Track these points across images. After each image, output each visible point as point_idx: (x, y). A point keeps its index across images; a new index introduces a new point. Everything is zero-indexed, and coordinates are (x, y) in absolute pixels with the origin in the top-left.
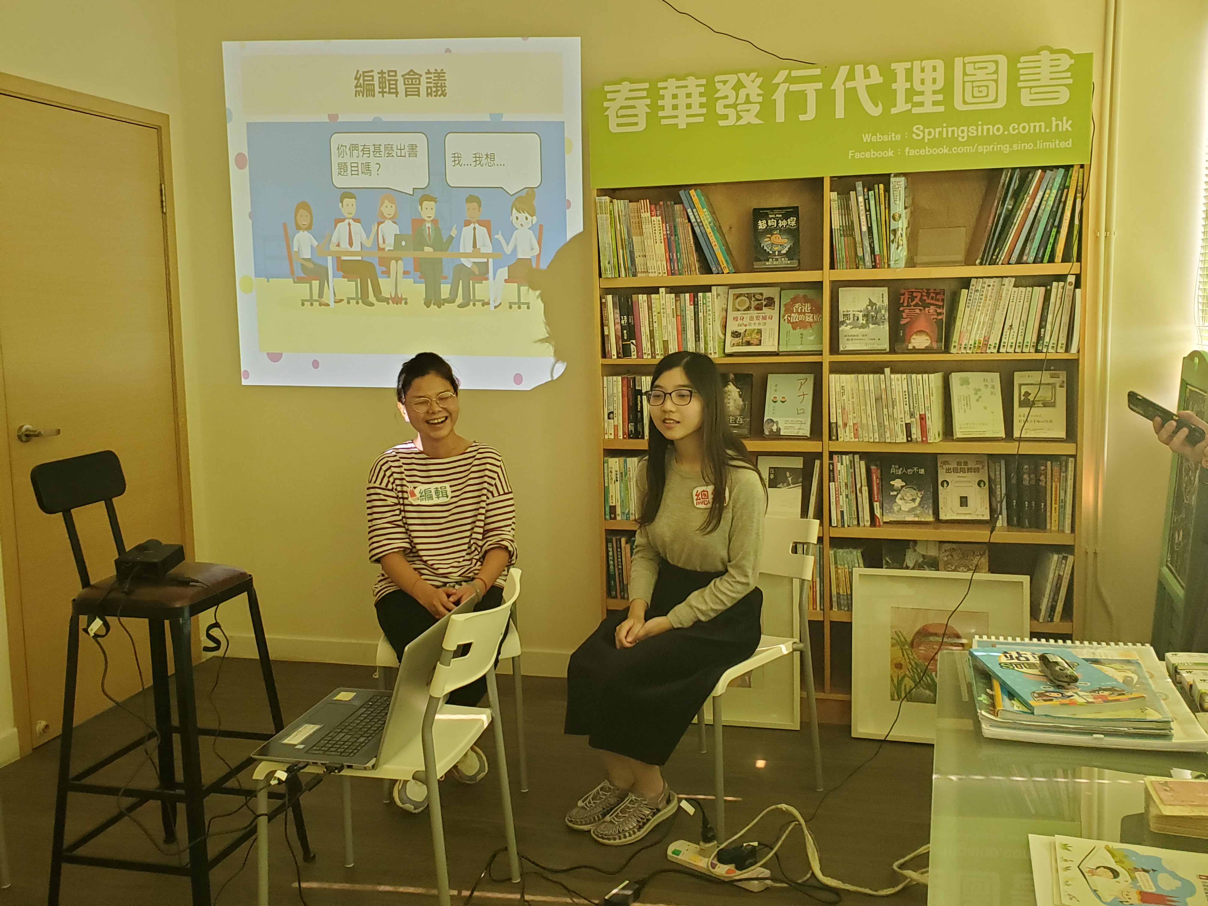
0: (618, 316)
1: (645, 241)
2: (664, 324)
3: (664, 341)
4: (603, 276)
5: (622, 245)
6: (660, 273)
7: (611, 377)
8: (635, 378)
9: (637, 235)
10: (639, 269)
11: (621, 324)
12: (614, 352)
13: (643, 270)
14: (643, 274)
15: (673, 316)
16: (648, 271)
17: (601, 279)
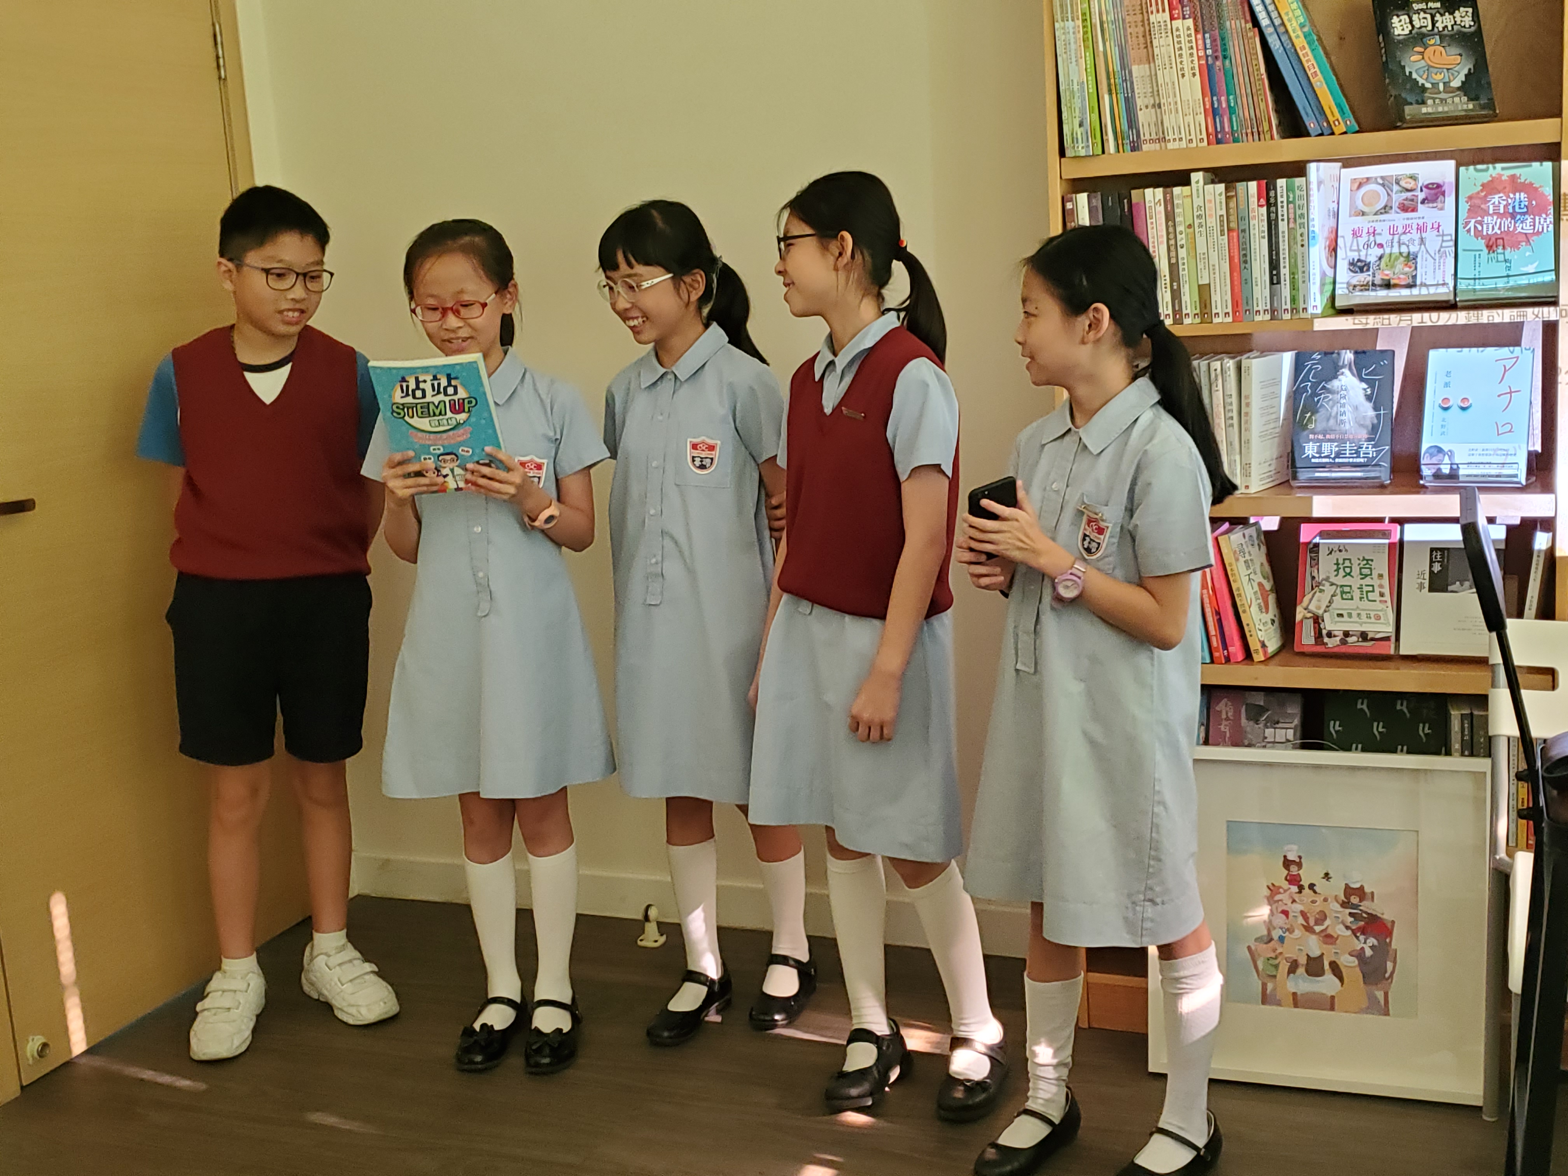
1: (1159, 73)
2: (1201, 248)
4: (1069, 153)
5: (1109, 85)
6: (1191, 141)
9: (1140, 63)
10: (1146, 132)
13: (1154, 136)
14: (1153, 145)
15: (1222, 231)
16: (1165, 138)
17: (1063, 160)
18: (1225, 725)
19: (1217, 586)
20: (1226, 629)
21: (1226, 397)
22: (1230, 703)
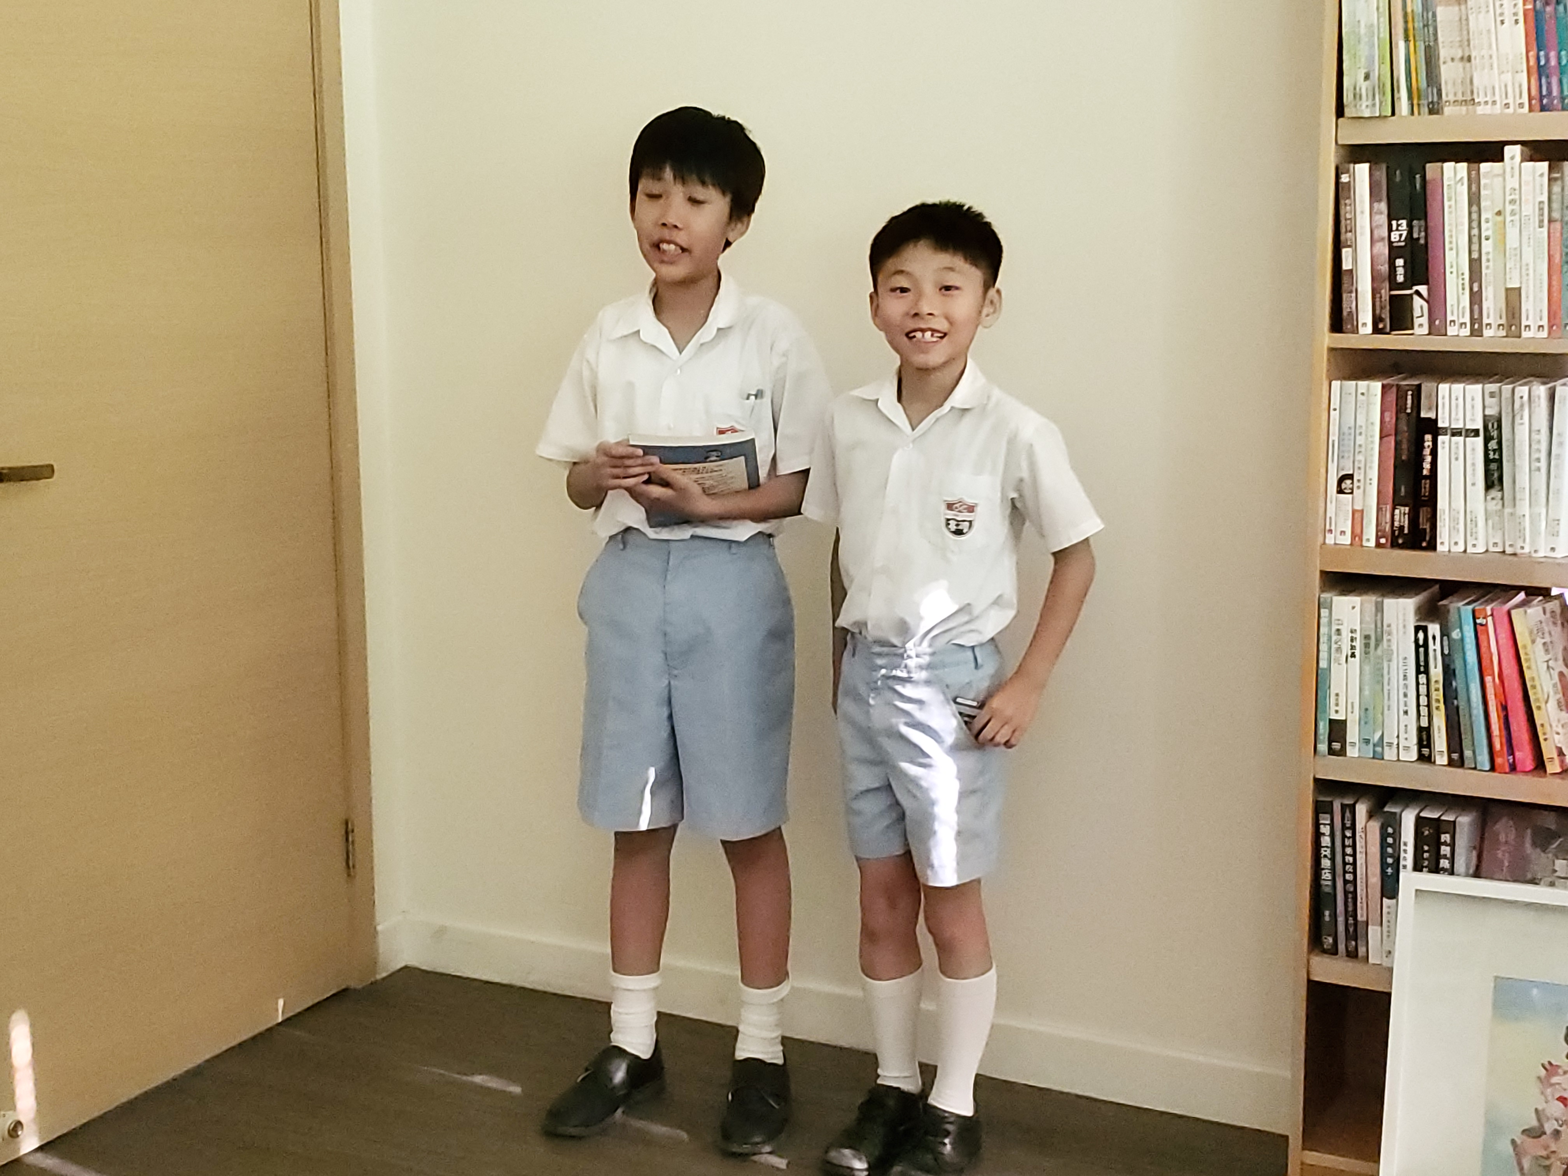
0: (1383, 219)
1: (1472, 18)
2: (1512, 239)
3: (1507, 290)
4: (1348, 112)
5: (1406, 33)
6: (1507, 105)
7: (1354, 383)
8: (1419, 387)
10: (1449, 92)
11: (1390, 243)
12: (1366, 317)
13: (1460, 97)
14: (1458, 108)
15: (1541, 221)
16: (1473, 100)
17: (1341, 120)
18: (1504, 851)
19: (1506, 672)
20: (1514, 727)
21: (1533, 434)
22: (1511, 823)
